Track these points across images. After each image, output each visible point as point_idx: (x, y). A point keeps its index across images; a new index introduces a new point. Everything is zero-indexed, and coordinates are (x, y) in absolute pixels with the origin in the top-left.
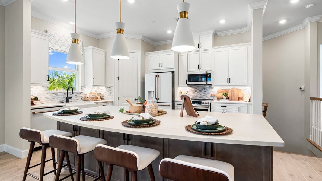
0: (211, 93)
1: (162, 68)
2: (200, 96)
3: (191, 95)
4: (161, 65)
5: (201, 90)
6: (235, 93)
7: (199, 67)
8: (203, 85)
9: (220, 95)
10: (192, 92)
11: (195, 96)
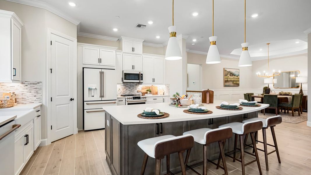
0: (138, 90)
1: (101, 64)
2: (129, 92)
3: (121, 92)
4: (100, 61)
5: (129, 87)
6: (154, 89)
7: (133, 67)
8: (131, 83)
9: (145, 91)
10: (122, 89)
11: (125, 92)
